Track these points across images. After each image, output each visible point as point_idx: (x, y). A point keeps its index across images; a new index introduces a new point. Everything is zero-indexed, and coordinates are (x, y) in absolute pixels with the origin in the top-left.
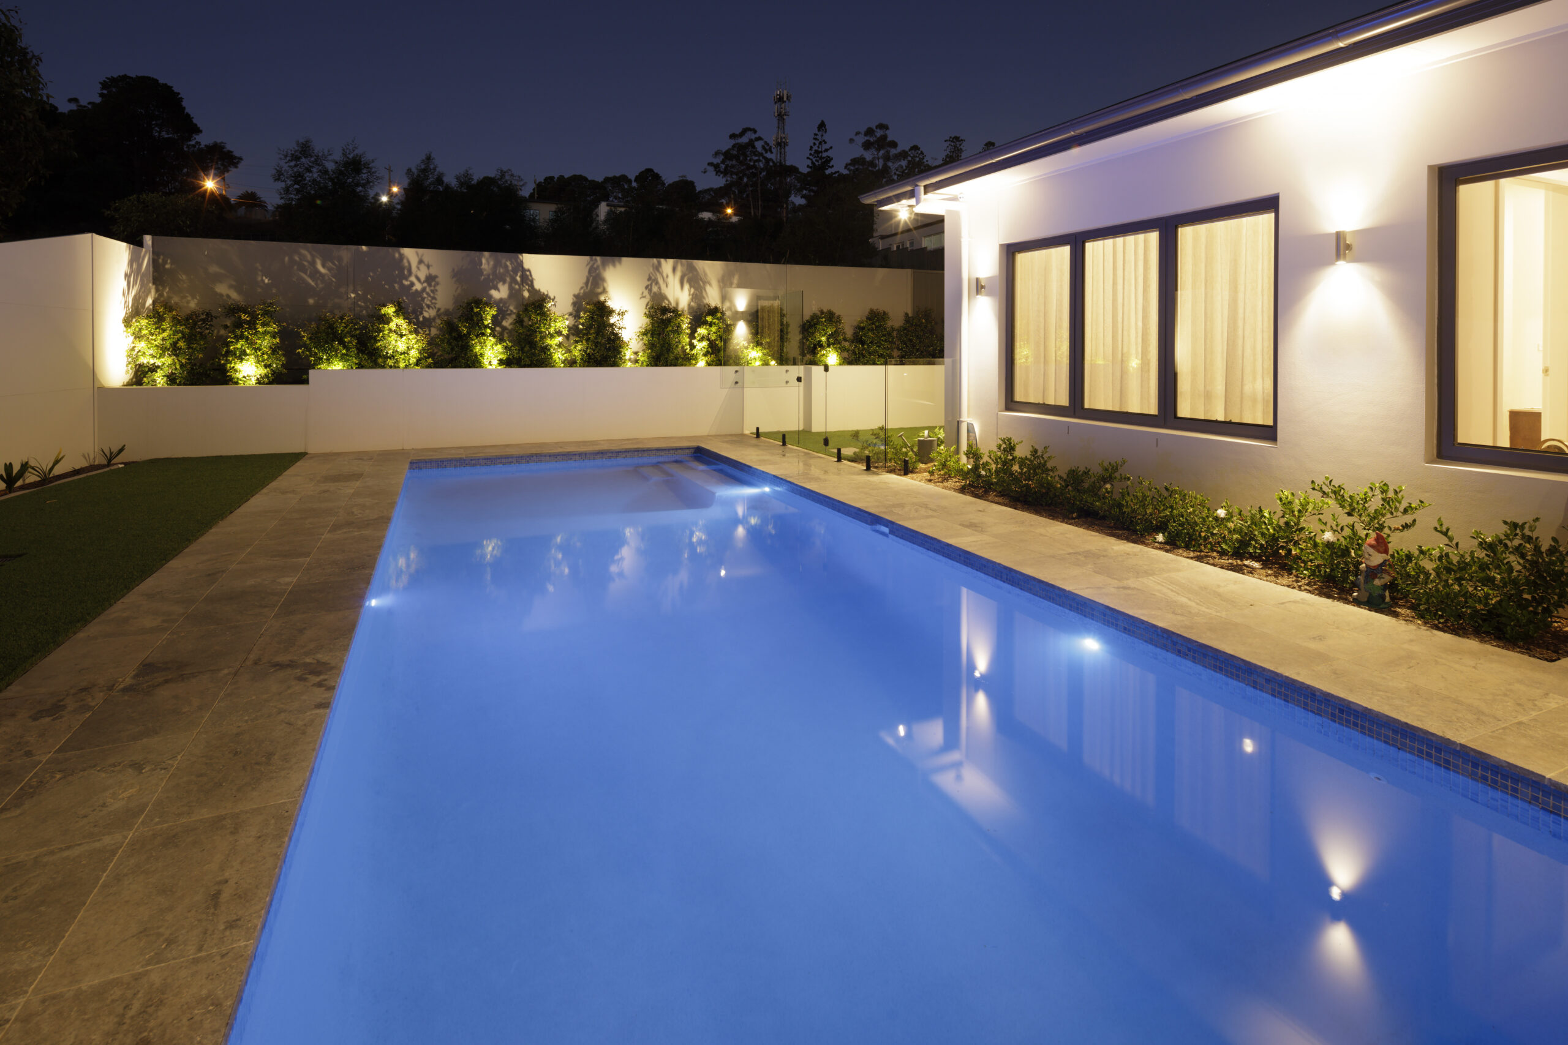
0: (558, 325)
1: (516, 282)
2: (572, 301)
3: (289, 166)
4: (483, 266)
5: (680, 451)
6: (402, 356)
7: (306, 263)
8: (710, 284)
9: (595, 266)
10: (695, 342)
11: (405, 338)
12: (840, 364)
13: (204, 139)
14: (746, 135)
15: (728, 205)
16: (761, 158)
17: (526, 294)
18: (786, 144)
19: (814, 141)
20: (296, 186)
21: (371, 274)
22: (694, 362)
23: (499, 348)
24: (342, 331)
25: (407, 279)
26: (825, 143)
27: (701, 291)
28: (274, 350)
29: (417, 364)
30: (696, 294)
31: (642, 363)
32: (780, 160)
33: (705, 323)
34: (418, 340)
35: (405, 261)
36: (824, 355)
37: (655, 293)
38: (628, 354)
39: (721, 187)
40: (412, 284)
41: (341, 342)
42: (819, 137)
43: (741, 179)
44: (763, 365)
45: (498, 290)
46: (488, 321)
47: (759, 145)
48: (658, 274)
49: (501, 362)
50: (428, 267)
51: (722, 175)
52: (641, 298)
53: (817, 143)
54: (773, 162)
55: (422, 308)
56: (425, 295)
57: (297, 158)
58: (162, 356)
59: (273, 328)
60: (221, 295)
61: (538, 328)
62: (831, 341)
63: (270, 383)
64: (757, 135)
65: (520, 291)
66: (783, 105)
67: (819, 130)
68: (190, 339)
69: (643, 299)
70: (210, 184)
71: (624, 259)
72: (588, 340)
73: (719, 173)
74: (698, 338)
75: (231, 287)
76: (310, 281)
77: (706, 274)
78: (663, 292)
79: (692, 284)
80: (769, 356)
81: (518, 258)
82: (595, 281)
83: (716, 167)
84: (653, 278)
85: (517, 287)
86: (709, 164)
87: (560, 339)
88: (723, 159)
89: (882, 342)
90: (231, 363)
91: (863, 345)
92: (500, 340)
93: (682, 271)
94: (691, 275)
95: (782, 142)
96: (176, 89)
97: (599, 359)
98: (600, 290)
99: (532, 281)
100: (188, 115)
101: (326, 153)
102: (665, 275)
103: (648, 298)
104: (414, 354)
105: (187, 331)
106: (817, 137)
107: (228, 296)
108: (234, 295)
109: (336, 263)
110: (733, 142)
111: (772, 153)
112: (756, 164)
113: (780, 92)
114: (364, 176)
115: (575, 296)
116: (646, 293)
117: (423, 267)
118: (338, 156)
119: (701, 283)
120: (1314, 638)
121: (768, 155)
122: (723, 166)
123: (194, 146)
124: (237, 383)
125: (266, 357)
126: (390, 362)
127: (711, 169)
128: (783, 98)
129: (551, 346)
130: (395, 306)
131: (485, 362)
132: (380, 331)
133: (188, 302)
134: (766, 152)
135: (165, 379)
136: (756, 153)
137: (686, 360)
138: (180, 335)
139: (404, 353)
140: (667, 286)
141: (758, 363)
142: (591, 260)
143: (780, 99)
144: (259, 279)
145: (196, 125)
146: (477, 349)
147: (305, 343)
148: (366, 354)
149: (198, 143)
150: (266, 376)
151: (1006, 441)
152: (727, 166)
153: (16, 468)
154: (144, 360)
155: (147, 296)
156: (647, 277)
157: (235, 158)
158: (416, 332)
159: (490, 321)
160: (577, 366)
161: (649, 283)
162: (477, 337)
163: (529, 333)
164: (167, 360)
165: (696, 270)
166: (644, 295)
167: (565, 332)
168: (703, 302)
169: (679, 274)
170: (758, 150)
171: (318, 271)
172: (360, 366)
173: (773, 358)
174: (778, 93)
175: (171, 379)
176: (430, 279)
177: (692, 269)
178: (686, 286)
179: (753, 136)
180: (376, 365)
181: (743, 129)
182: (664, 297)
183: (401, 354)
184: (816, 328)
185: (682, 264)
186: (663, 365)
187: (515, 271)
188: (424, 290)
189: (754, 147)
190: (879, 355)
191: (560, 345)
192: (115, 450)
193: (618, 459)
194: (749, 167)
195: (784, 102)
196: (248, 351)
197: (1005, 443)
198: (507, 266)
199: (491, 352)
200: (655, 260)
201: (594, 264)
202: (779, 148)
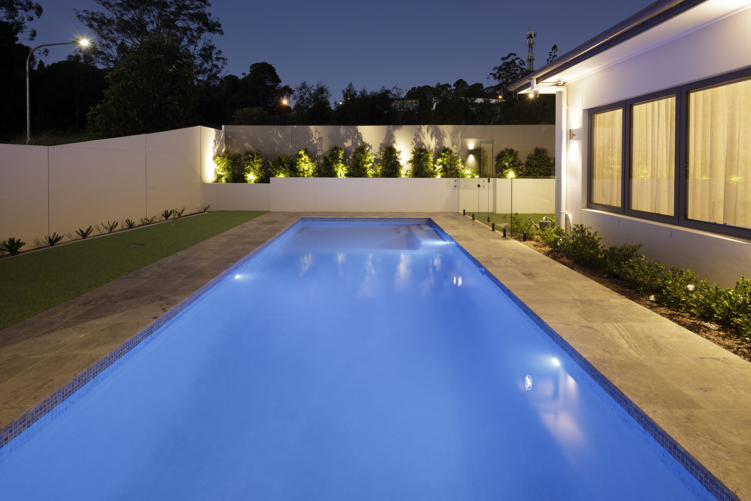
0: (370, 158)
1: (355, 139)
2: (379, 147)
3: (298, 93)
4: (341, 132)
5: (420, 220)
6: (307, 172)
7: (274, 134)
8: (446, 137)
9: (390, 130)
10: (436, 166)
11: (308, 164)
12: (516, 178)
13: (282, 85)
14: (510, 57)
15: (500, 94)
16: (518, 68)
17: (359, 144)
18: (533, 60)
19: (550, 56)
20: (301, 101)
21: (298, 137)
22: (435, 176)
23: (344, 168)
24: (284, 161)
25: (311, 139)
26: (557, 56)
27: (442, 141)
28: (261, 169)
29: (312, 176)
30: (439, 142)
31: (410, 175)
32: (530, 68)
33: (441, 156)
34: (313, 165)
35: (310, 131)
36: (506, 173)
37: (418, 142)
38: (403, 172)
39: (496, 85)
40: (313, 141)
41: (284, 166)
42: (553, 54)
43: (507, 80)
44: (472, 177)
45: (347, 142)
46: (340, 157)
47: (517, 62)
48: (420, 133)
49: (346, 175)
50: (319, 133)
51: (497, 79)
52: (411, 144)
53: (552, 57)
54: (525, 70)
55: (317, 151)
56: (318, 146)
57: (301, 90)
58: (224, 171)
59: (260, 160)
60: (246, 147)
61: (361, 159)
62: (511, 165)
63: (259, 182)
64: (516, 57)
65: (356, 143)
66: (532, 39)
67: (553, 50)
68: (233, 165)
69: (412, 145)
70: (285, 102)
71: (404, 126)
72: (383, 165)
73: (496, 78)
74: (438, 164)
75: (249, 144)
76: (276, 141)
77: (444, 132)
78: (422, 141)
79: (437, 137)
80: (475, 173)
81: (356, 128)
82: (390, 138)
83: (494, 75)
84: (417, 134)
85: (355, 141)
86: (490, 74)
87: (371, 164)
88: (498, 71)
89: (542, 166)
90: (245, 174)
91: (530, 167)
92: (346, 165)
93: (432, 131)
94: (436, 132)
95: (531, 58)
96: (273, 66)
97: (388, 174)
98: (392, 141)
99: (362, 138)
100: (277, 75)
101: (311, 87)
102: (423, 133)
103: (415, 144)
104: (311, 171)
105: (232, 162)
106: (552, 54)
107: (248, 148)
108: (250, 147)
109: (285, 133)
110: (503, 62)
111: (524, 65)
112: (516, 71)
113: (530, 32)
114: (325, 95)
115: (381, 144)
116: (414, 142)
117: (317, 134)
118: (315, 88)
119: (442, 136)
120: (701, 389)
121: (523, 66)
122: (498, 74)
123: (279, 87)
124: (248, 182)
125: (257, 172)
126: (301, 174)
127: (492, 76)
128: (532, 35)
129: (367, 167)
130: (304, 151)
131: (339, 174)
132: (298, 161)
133: (236, 151)
134: (521, 65)
135: (225, 180)
136: (515, 66)
137: (432, 175)
138: (230, 163)
139: (307, 171)
140: (424, 138)
141: (469, 177)
142: (388, 127)
143: (530, 36)
144: (259, 141)
145: (280, 79)
146: (336, 169)
147: (271, 166)
148: (293, 171)
149: (280, 86)
150: (258, 180)
151: (579, 226)
152: (500, 74)
153: (169, 212)
154: (220, 173)
155: (223, 148)
156: (415, 134)
157: (292, 91)
158: (312, 162)
159: (341, 156)
160: (379, 177)
161: (415, 137)
162: (335, 164)
163: (357, 162)
164: (225, 173)
165: (439, 130)
166: (413, 143)
167: (373, 161)
168: (442, 146)
169: (430, 132)
170: (517, 64)
171: (278, 137)
172: (291, 176)
173: (477, 174)
174: (529, 33)
175: (227, 180)
176: (320, 139)
177: (437, 130)
178: (434, 138)
179: (514, 57)
180: (296, 176)
181: (509, 54)
182: (423, 144)
183: (306, 171)
184: (503, 158)
185: (432, 128)
186: (419, 177)
187: (354, 134)
188: (318, 143)
189: (515, 63)
190: (539, 173)
191: (371, 167)
192: (207, 207)
193: (390, 221)
194: (512, 74)
195: (532, 37)
196: (251, 170)
197: (579, 227)
198: (351, 132)
199: (341, 170)
200: (418, 126)
201: (389, 129)
202: (529, 62)
